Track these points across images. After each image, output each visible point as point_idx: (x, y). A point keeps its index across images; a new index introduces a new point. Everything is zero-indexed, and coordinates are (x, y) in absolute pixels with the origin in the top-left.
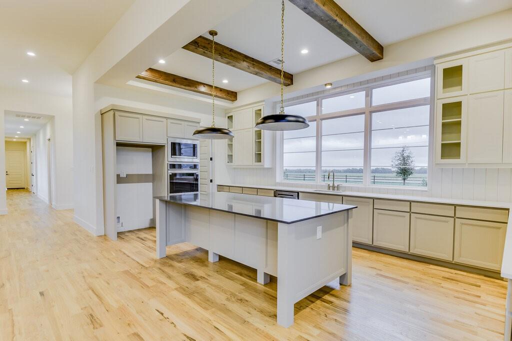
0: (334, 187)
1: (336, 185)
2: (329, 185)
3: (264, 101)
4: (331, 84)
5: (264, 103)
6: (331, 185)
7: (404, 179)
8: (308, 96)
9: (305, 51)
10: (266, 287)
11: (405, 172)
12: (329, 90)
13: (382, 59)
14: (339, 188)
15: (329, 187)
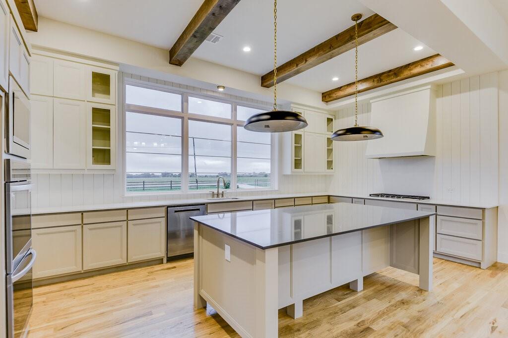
0: (218, 195)
1: (220, 191)
4: (224, 87)
6: (216, 192)
9: (247, 49)
14: (224, 195)
15: (213, 194)
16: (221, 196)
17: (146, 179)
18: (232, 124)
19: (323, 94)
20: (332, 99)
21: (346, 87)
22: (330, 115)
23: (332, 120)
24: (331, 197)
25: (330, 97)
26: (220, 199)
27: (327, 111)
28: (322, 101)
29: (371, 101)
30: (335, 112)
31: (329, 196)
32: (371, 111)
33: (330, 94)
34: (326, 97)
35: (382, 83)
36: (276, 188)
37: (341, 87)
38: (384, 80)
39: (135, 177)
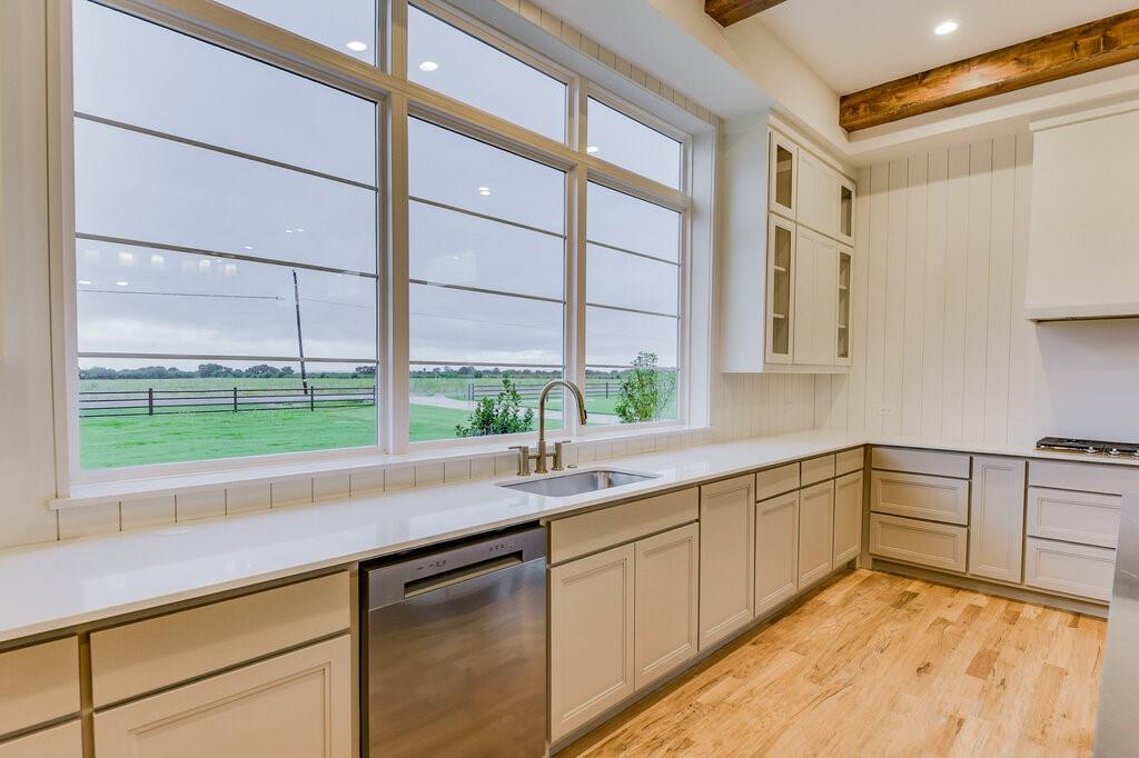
0: (541, 457)
2: (525, 451)
17: (156, 384)
18: (567, 168)
19: (843, 99)
20: (880, 115)
21: (948, 72)
22: (846, 178)
23: (849, 196)
25: (874, 110)
28: (841, 124)
29: (1032, 126)
31: (867, 447)
32: (1029, 160)
33: (875, 99)
34: (855, 109)
35: (1114, 53)
37: (926, 74)
38: (1124, 43)
39: (120, 377)
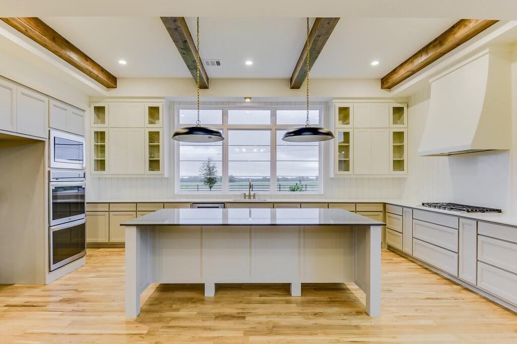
0: (250, 196)
1: (252, 193)
2: (245, 194)
3: (163, 98)
4: (250, 98)
5: (164, 100)
6: (247, 193)
7: (211, 187)
8: (216, 103)
9: (249, 63)
10: (305, 296)
11: (211, 181)
12: (247, 102)
13: (299, 88)
14: (256, 197)
15: (245, 196)
16: (252, 197)
18: (271, 130)
19: (381, 80)
21: (399, 68)
22: (398, 103)
23: (402, 108)
24: (387, 205)
25: (387, 83)
26: (252, 200)
27: (392, 98)
28: (382, 88)
29: (430, 81)
30: (408, 98)
31: (385, 204)
33: (387, 79)
34: (384, 83)
36: (322, 193)
37: (396, 69)
